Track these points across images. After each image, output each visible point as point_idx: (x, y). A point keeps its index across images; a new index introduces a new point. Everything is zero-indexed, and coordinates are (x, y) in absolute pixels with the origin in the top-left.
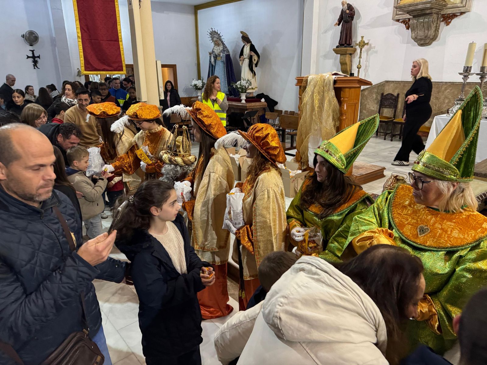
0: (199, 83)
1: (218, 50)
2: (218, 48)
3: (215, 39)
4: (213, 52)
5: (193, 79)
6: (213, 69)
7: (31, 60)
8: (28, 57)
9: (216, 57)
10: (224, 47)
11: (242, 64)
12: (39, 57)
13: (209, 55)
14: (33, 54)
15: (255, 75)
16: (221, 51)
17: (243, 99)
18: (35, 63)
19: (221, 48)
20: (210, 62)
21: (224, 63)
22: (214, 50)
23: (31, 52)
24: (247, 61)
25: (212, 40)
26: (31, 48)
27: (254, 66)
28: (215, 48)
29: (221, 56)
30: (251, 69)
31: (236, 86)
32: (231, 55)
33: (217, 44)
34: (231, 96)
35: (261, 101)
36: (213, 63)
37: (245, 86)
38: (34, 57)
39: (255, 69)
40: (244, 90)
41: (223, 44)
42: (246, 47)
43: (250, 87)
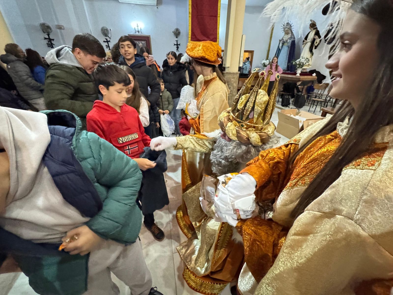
0: (267, 62)
1: (287, 37)
2: (287, 36)
3: (286, 29)
4: (283, 39)
5: (263, 60)
6: (279, 52)
7: (176, 46)
8: (175, 45)
9: (283, 44)
10: (292, 35)
11: (304, 47)
12: (179, 45)
13: (279, 42)
14: (177, 43)
15: (313, 55)
16: (289, 39)
17: (298, 73)
18: (178, 48)
19: (289, 36)
20: (279, 47)
21: (289, 47)
22: (283, 38)
23: (176, 42)
24: (309, 44)
25: (284, 30)
26: (177, 39)
27: (314, 48)
28: (285, 36)
29: (288, 42)
30: (311, 51)
31: (296, 63)
32: (296, 41)
33: (287, 33)
34: (287, 71)
35: (312, 75)
36: (280, 48)
37: (303, 63)
38: (177, 45)
39: (314, 50)
40: (301, 65)
41: (292, 32)
42: (311, 32)
43: (307, 64)
